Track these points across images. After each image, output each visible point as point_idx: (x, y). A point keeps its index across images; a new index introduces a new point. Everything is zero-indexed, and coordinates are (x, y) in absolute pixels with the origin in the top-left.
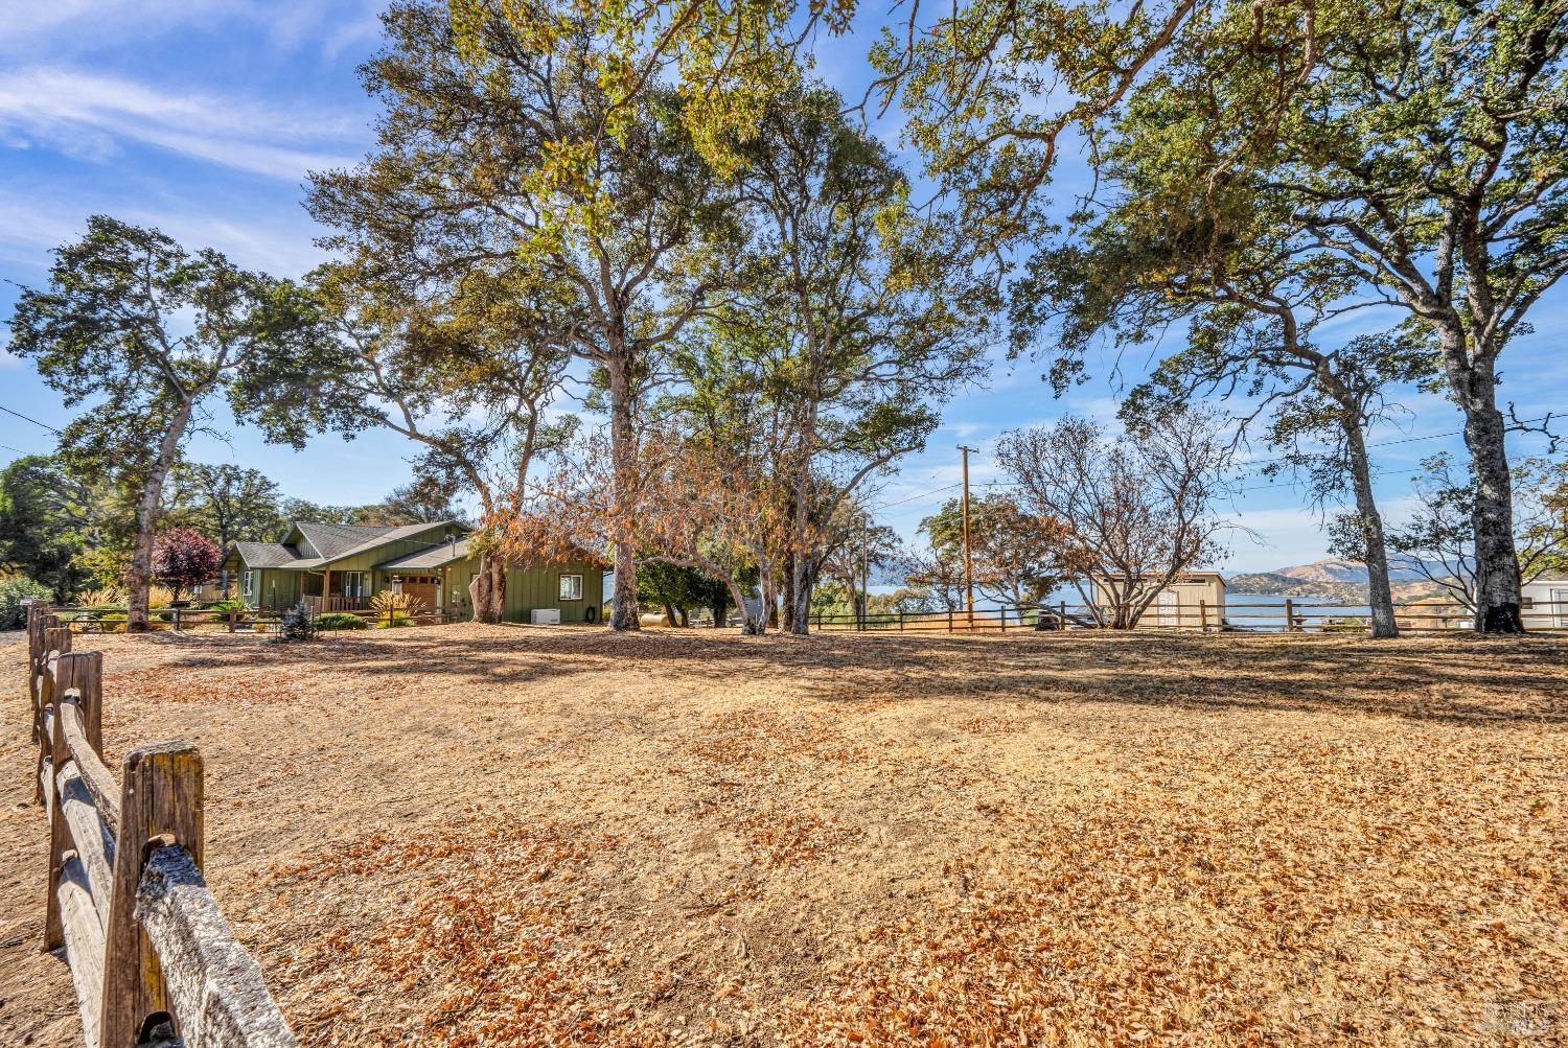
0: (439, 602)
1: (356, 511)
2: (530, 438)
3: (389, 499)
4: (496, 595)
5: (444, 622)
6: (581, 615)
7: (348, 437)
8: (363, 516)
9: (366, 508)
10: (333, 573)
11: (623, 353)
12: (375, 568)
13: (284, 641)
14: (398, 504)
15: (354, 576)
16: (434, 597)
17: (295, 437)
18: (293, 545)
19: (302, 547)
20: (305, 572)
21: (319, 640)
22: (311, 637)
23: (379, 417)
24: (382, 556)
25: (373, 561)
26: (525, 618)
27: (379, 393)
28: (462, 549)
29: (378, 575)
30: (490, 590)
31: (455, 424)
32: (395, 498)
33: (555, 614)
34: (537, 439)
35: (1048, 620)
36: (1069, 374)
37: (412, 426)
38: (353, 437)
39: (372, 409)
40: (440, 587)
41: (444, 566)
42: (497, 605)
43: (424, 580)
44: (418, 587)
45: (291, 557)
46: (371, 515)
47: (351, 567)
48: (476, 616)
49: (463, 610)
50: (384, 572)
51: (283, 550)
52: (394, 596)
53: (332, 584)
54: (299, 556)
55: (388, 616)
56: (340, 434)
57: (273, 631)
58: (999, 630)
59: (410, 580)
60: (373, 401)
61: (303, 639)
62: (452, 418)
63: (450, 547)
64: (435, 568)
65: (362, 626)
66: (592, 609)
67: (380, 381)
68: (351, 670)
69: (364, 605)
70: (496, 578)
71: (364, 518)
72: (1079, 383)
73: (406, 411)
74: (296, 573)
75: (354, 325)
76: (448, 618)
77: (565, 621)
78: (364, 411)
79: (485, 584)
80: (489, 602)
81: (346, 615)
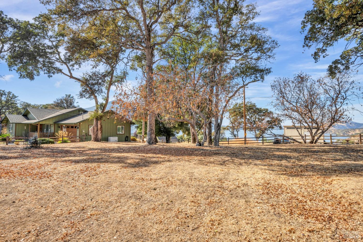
0: (78, 134)
1: (43, 106)
2: (112, 78)
3: (55, 102)
4: (99, 132)
5: (80, 141)
6: (124, 139)
7: (49, 76)
8: (46, 107)
9: (47, 105)
10: (41, 125)
11: (151, 47)
12: (55, 123)
13: (30, 148)
14: (58, 103)
15: (47, 126)
16: (76, 133)
17: (31, 76)
18: (26, 115)
19: (29, 116)
20: (31, 124)
21: (42, 148)
22: (39, 147)
23: (60, 71)
24: (57, 119)
25: (54, 121)
26: (106, 140)
27: (60, 62)
28: (86, 116)
29: (56, 125)
30: (97, 130)
31: (94, 70)
32: (57, 101)
33: (116, 138)
34: (114, 79)
35: (278, 140)
36: (320, 54)
37: (71, 74)
38: (51, 76)
39: (57, 68)
40: (79, 129)
41: (80, 123)
42: (100, 136)
43: (72, 127)
44: (70, 129)
45: (25, 119)
46: (49, 107)
47: (47, 123)
48: (92, 139)
49: (86, 137)
50: (58, 124)
51: (23, 117)
52: (63, 133)
53: (40, 128)
54: (28, 119)
55: (61, 139)
56: (47, 75)
57: (22, 145)
58: (262, 144)
59: (68, 127)
60: (58, 65)
61: (36, 148)
62: (93, 67)
63: (82, 116)
64: (77, 123)
65: (53, 143)
66: (127, 137)
67: (60, 57)
68: (65, 161)
69: (52, 135)
70: (99, 126)
71: (46, 108)
72: (324, 57)
73: (69, 68)
74: (27, 125)
75: (51, 37)
76: (81, 140)
77: (119, 141)
78: (54, 68)
79: (96, 128)
80: (97, 135)
81: (47, 139)
